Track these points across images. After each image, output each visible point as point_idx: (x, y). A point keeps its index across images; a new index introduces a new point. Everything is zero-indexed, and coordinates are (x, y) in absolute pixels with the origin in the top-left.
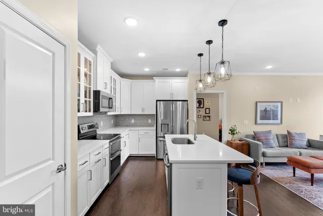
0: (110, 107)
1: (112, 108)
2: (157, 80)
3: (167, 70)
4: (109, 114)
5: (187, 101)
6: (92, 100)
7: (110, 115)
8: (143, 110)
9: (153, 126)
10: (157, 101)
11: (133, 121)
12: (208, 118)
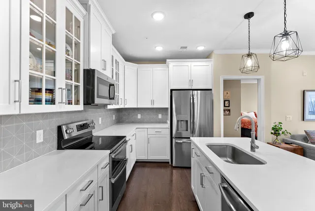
0: (112, 98)
1: (113, 99)
2: (171, 63)
3: (185, 50)
4: (109, 107)
5: (211, 90)
6: (81, 84)
7: (110, 110)
8: (153, 102)
9: (166, 123)
10: (172, 90)
11: (139, 116)
12: (227, 113)
